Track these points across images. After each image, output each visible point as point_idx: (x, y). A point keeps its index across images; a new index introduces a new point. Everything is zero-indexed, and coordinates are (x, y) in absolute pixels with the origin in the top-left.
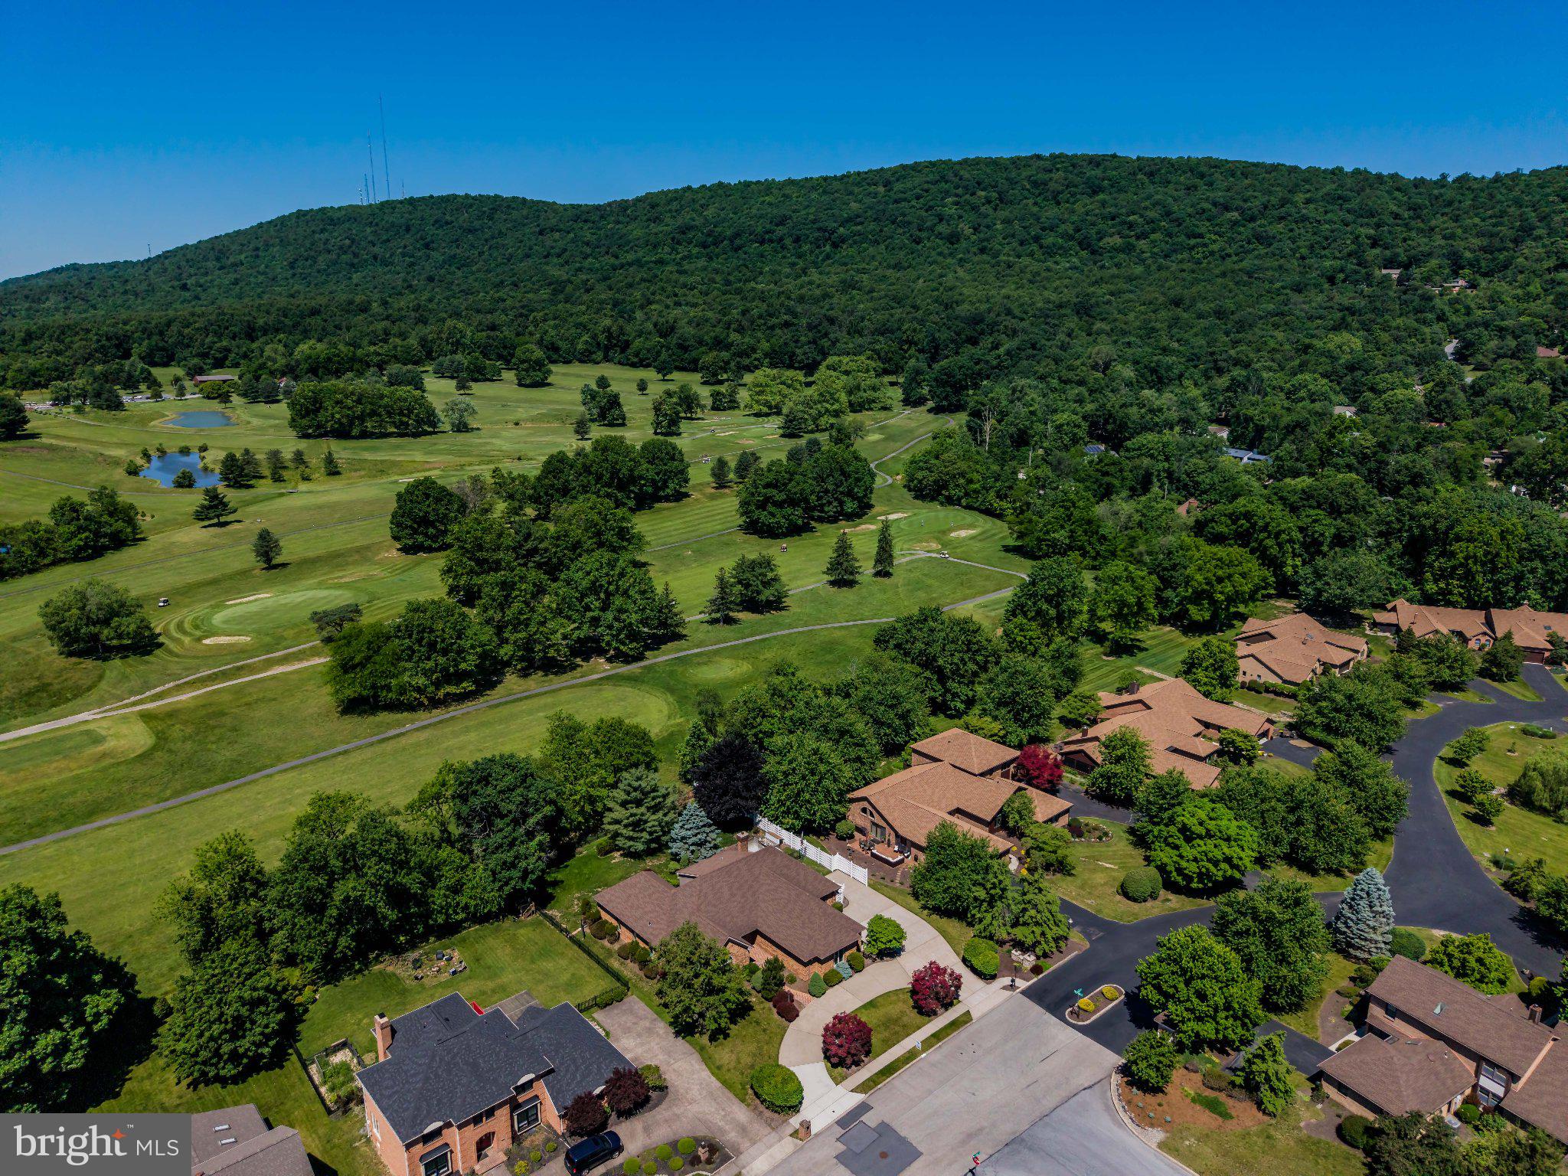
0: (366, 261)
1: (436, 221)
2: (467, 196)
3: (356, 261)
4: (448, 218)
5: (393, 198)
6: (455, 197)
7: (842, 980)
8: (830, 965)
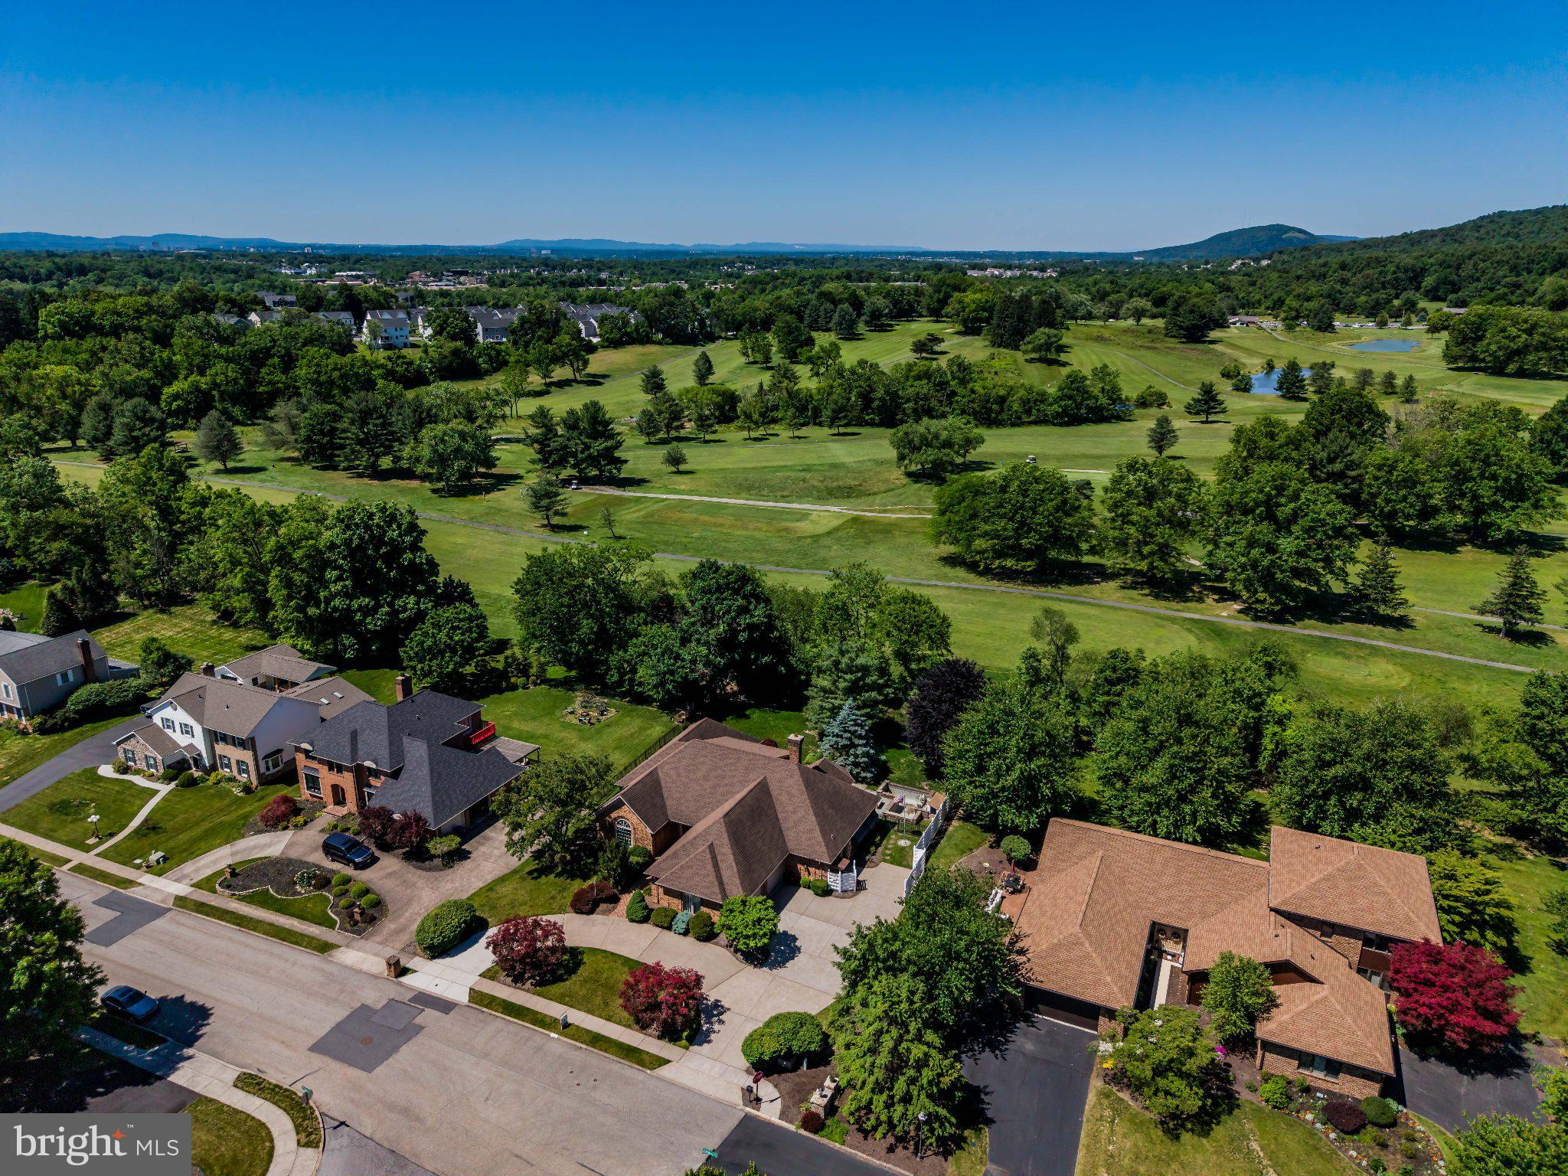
7: (669, 928)
8: (676, 904)
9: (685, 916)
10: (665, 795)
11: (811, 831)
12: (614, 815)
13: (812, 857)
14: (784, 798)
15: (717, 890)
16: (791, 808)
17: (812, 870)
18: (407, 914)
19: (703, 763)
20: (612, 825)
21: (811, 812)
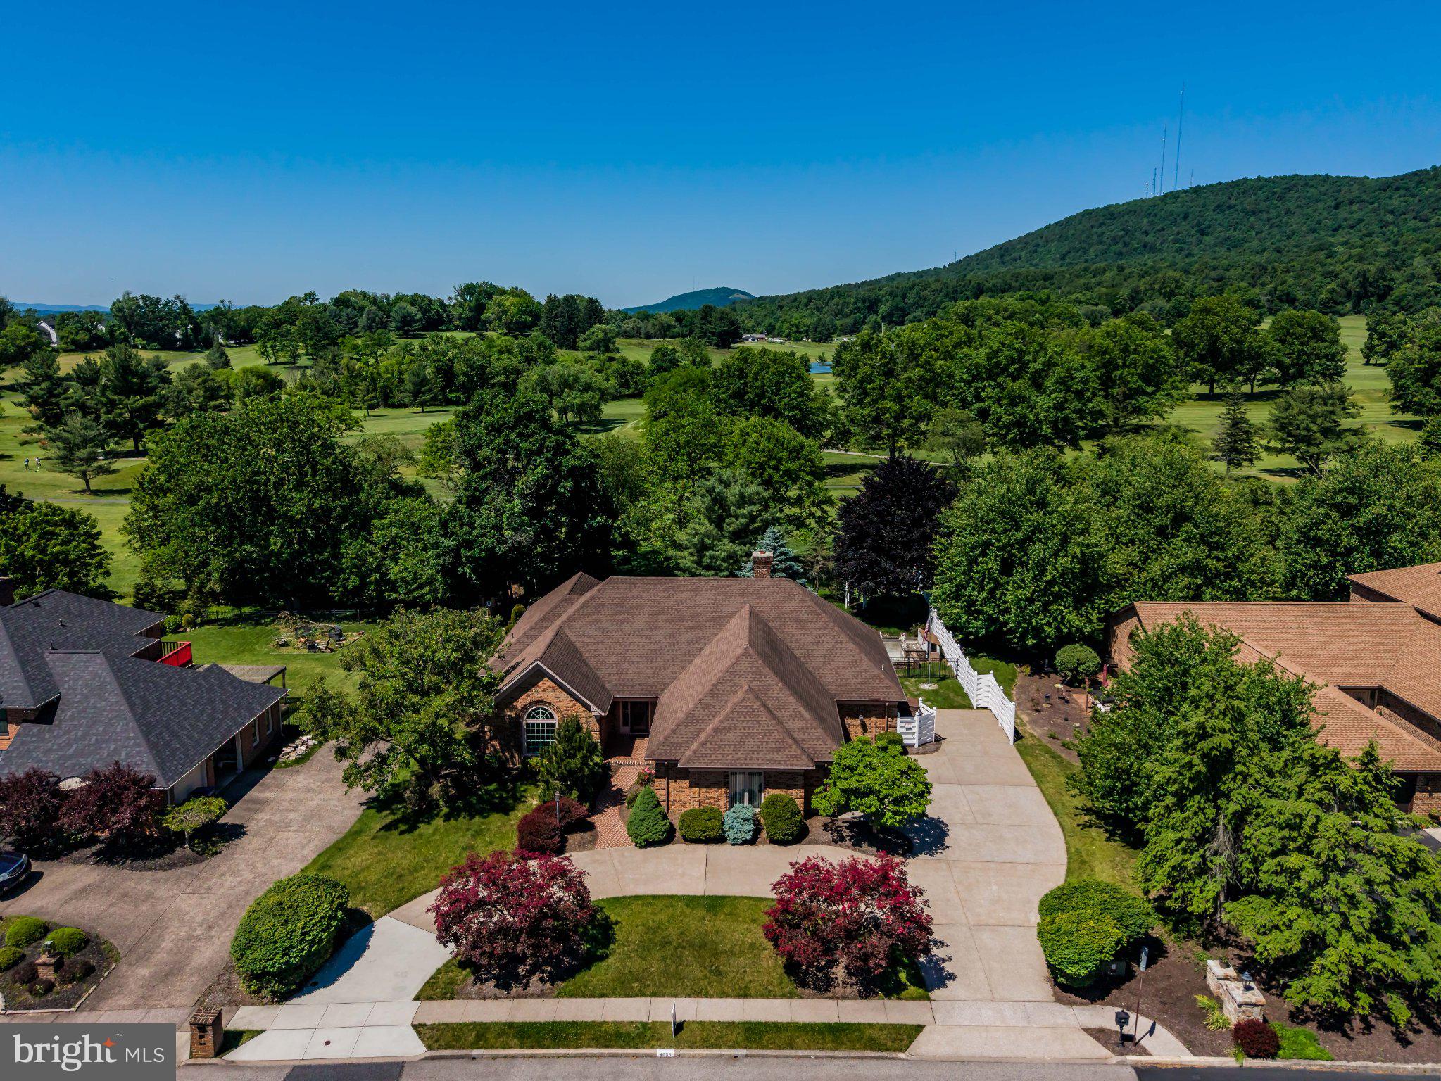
0: (1135, 249)
1: (1218, 206)
2: (1259, 179)
3: (1124, 250)
4: (1233, 202)
5: (1179, 188)
6: (1245, 180)
7: (721, 839)
8: (716, 797)
9: (739, 816)
10: (592, 662)
11: (854, 664)
12: (519, 704)
13: (875, 696)
14: (792, 628)
15: (794, 750)
16: (809, 639)
17: (870, 722)
18: (167, 944)
19: (639, 607)
20: (517, 722)
21: (843, 637)
